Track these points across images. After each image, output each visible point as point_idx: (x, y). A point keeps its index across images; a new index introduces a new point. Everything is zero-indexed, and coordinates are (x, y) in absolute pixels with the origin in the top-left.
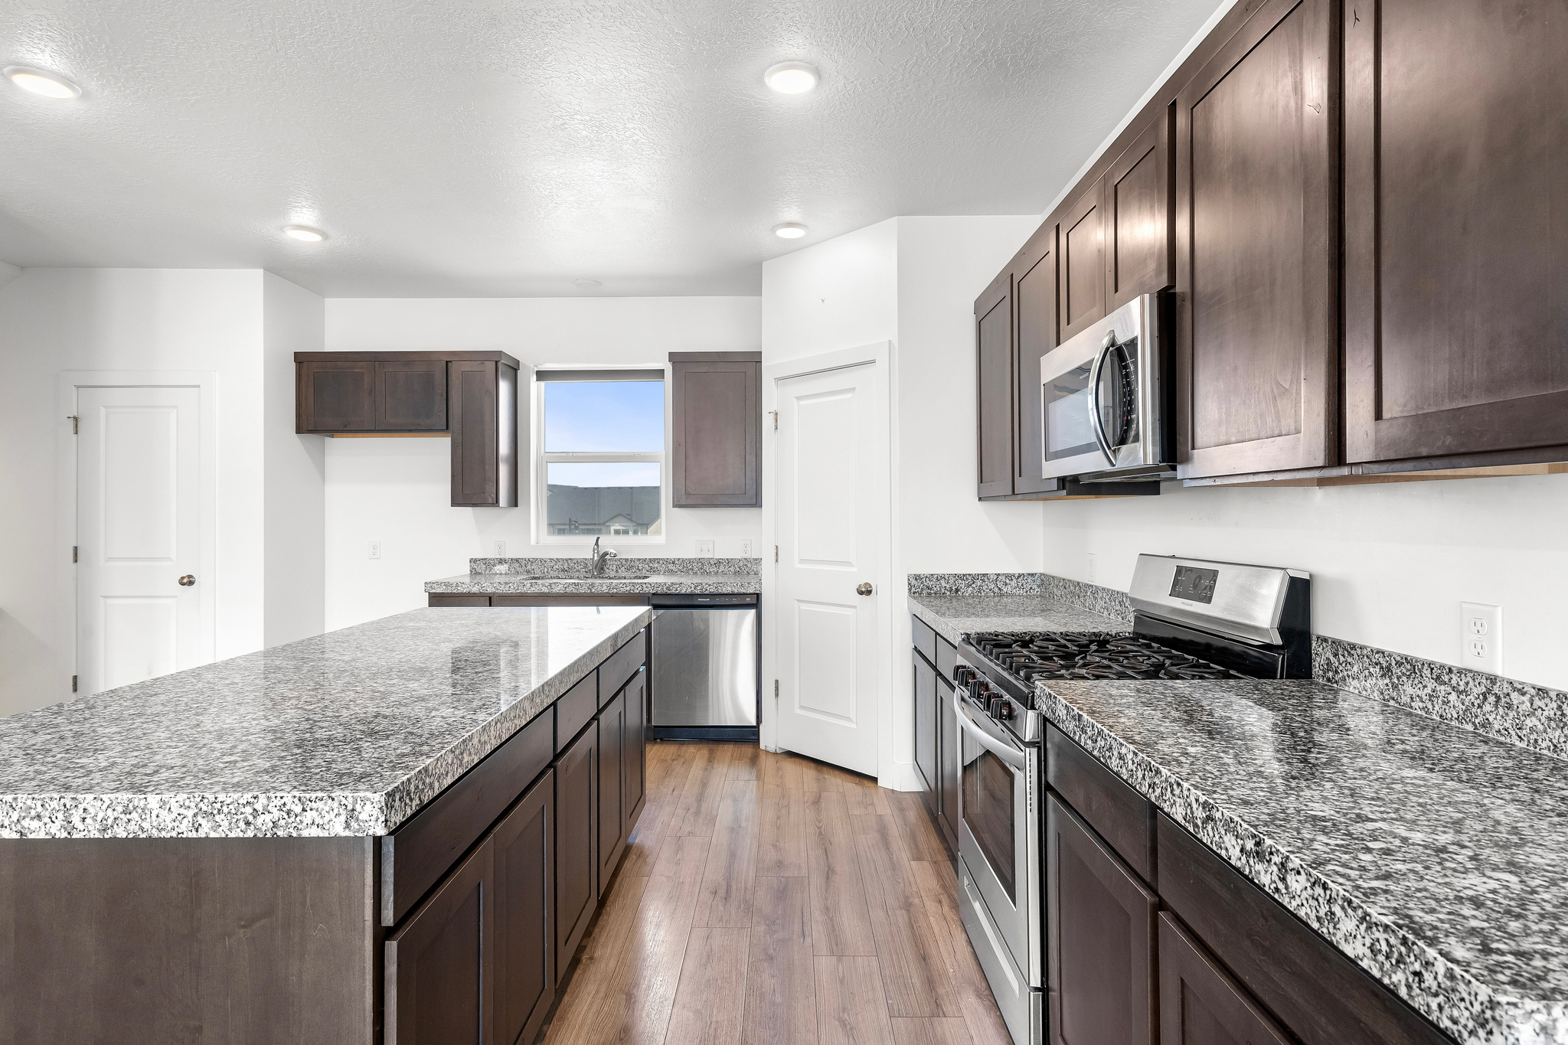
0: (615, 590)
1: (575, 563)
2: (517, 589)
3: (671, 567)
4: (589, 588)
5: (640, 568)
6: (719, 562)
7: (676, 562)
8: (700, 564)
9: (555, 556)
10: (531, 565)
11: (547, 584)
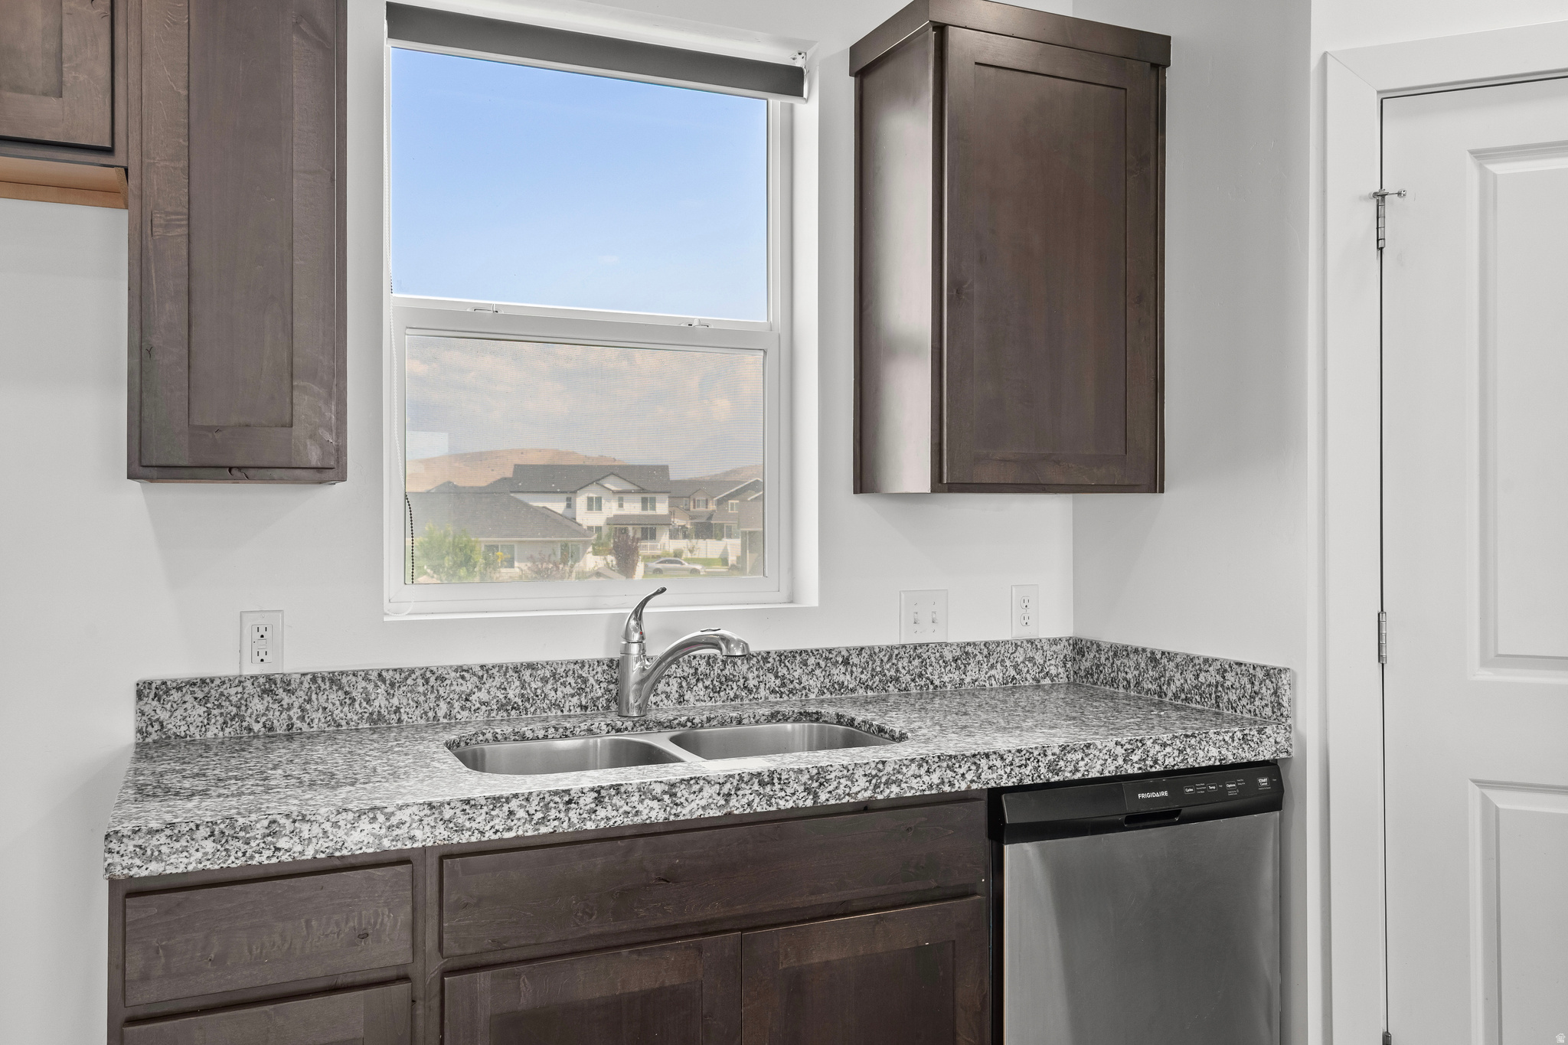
0: (895, 789)
1: (545, 680)
2: (544, 820)
3: (839, 674)
4: (807, 790)
5: (751, 683)
6: (965, 654)
7: (855, 660)
8: (916, 662)
9: (473, 658)
10: (389, 695)
11: (658, 789)
